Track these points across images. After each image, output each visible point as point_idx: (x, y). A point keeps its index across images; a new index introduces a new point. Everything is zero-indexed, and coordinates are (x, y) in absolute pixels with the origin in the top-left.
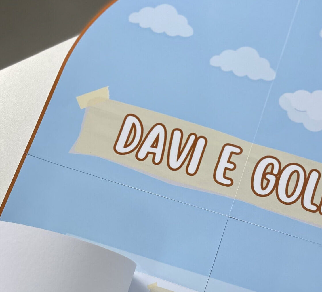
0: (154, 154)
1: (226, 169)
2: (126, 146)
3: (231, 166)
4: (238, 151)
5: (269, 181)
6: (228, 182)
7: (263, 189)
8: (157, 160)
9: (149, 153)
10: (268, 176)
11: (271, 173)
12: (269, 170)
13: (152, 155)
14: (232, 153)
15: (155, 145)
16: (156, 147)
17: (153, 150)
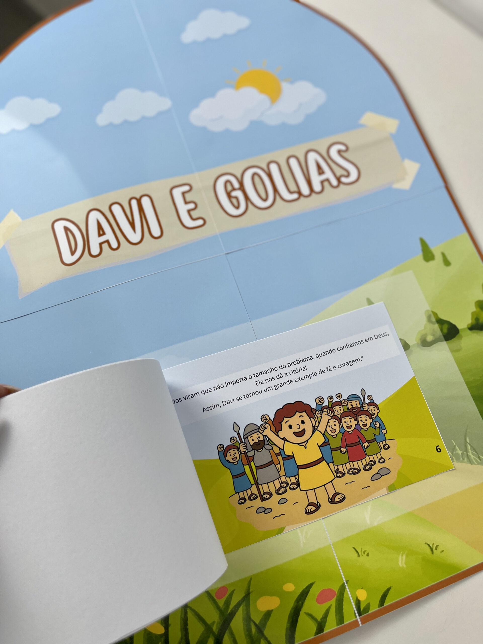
0: (107, 241)
1: (189, 211)
2: (73, 253)
3: (192, 206)
4: (186, 188)
5: (237, 198)
6: (200, 222)
7: (237, 207)
8: (114, 245)
9: (101, 244)
10: (234, 194)
11: (234, 189)
12: (229, 188)
13: (106, 244)
14: (183, 194)
15: (101, 233)
16: (104, 234)
17: (103, 238)
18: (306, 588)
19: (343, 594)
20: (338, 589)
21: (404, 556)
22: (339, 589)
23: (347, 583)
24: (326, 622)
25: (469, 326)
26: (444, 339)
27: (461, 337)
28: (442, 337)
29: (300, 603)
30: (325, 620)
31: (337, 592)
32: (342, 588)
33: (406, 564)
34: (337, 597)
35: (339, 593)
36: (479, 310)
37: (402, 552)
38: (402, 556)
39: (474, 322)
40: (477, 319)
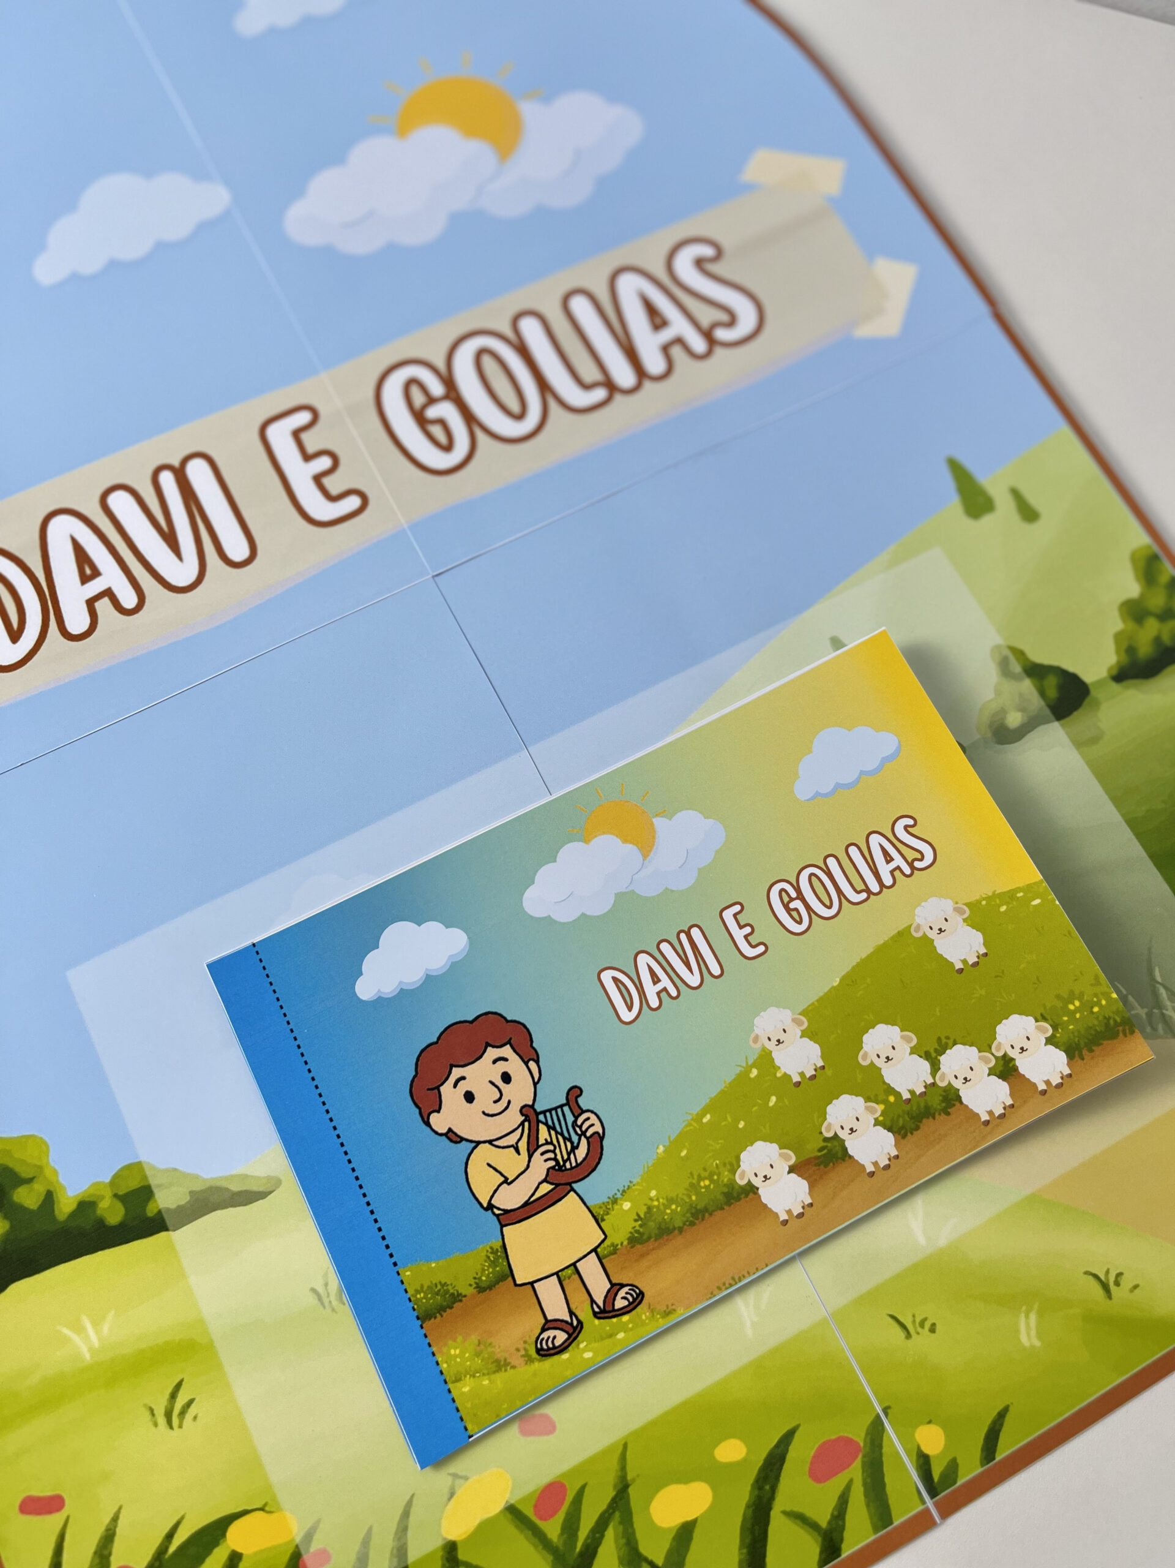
0: (109, 593)
1: (318, 479)
2: (15, 635)
4: (304, 418)
5: (442, 422)
6: (353, 502)
7: (448, 448)
8: (129, 600)
9: (91, 603)
10: (432, 412)
11: (431, 400)
12: (419, 399)
13: (106, 601)
14: (297, 434)
15: (88, 571)
16: (96, 573)
17: (95, 587)
18: (777, 1446)
19: (880, 1447)
20: (863, 1435)
21: (1033, 1317)
22: (867, 1434)
23: (886, 1415)
24: (843, 1528)
25: (1115, 672)
26: (1052, 717)
27: (1097, 704)
28: (1048, 712)
29: (767, 1487)
30: (840, 1523)
31: (862, 1444)
32: (876, 1430)
33: (1039, 1336)
34: (864, 1456)
35: (868, 1445)
36: (1131, 625)
37: (1024, 1308)
38: (1027, 1317)
39: (1125, 659)
40: (1131, 650)
